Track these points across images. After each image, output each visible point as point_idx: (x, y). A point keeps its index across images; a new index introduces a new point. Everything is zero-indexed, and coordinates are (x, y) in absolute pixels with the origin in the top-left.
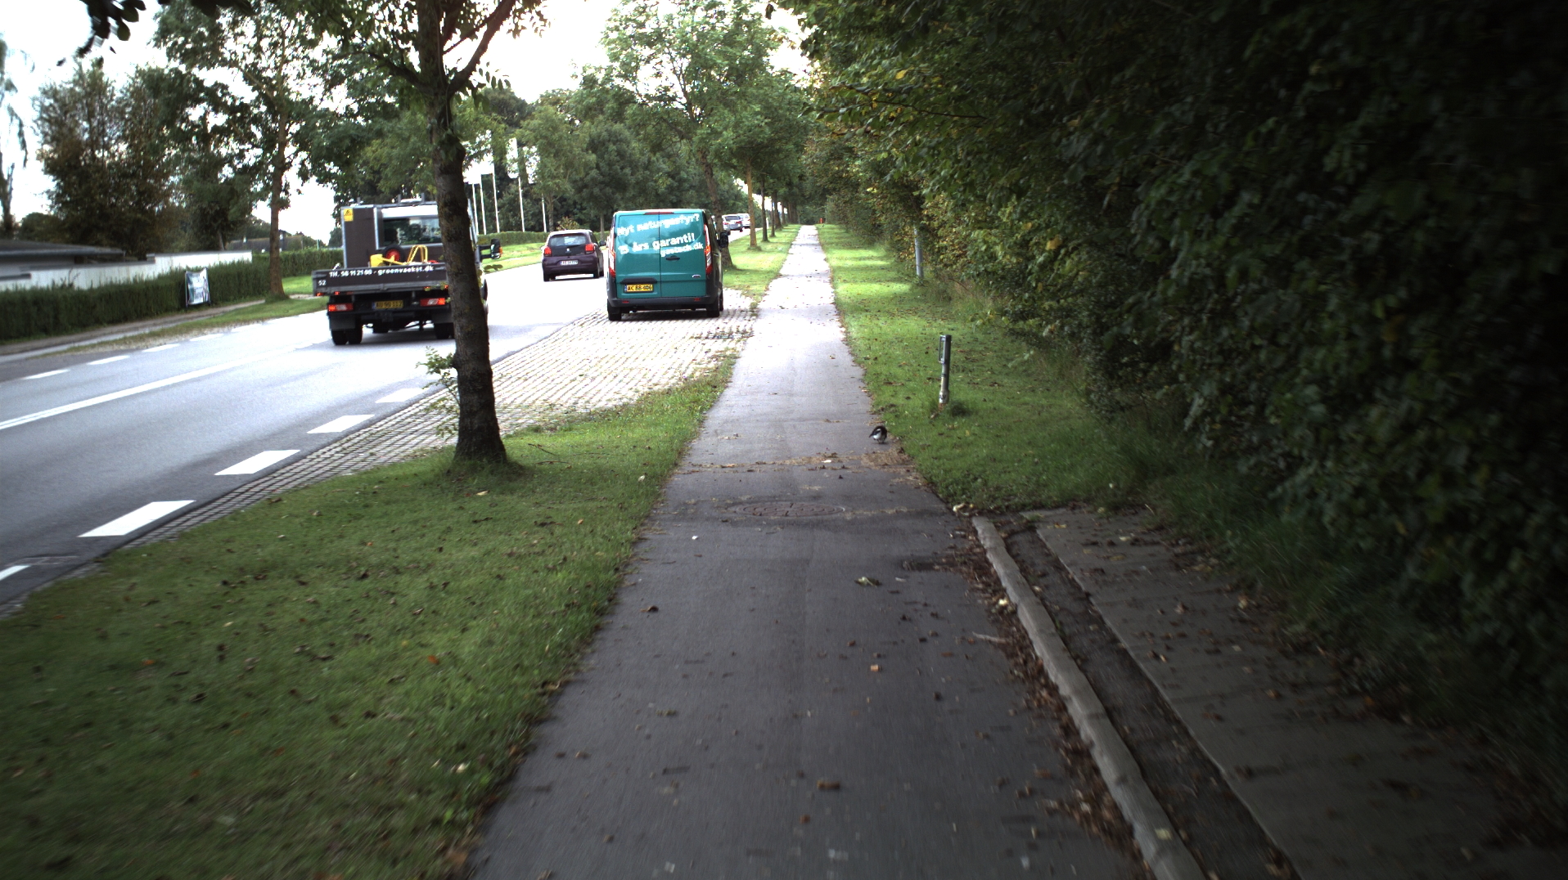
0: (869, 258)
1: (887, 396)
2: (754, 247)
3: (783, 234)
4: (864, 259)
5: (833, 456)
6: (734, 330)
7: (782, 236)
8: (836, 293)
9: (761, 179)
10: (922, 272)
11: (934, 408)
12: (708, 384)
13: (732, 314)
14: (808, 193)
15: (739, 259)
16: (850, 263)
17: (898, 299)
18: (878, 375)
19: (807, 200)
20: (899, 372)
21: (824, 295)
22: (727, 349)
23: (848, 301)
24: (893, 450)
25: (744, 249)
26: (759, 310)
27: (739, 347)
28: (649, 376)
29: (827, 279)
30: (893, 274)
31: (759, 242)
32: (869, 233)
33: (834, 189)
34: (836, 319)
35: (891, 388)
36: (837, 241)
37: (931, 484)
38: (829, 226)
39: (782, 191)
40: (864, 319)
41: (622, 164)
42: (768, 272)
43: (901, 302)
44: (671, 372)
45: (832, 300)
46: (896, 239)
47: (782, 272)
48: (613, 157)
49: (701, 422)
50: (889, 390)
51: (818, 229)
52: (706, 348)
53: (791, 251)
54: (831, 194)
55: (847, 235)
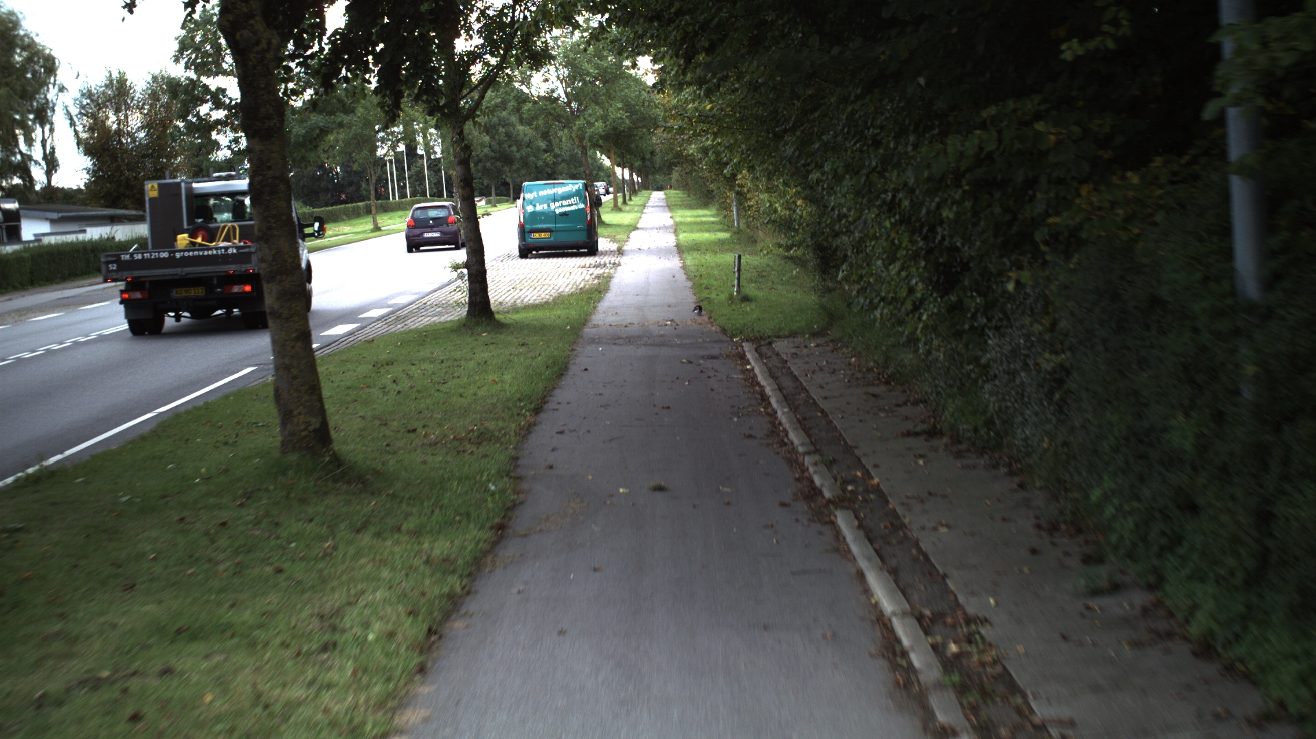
0: (703, 216)
1: (705, 294)
2: (616, 208)
3: (638, 198)
4: (700, 216)
5: (672, 321)
6: (607, 262)
7: (637, 200)
8: (678, 239)
9: (622, 156)
10: (738, 224)
11: (731, 297)
12: (596, 290)
13: (605, 253)
14: (658, 166)
15: (607, 217)
16: (689, 219)
17: (721, 243)
18: (701, 285)
19: (658, 170)
20: (715, 283)
21: (670, 240)
22: (604, 273)
23: (686, 244)
24: (706, 318)
25: (609, 210)
26: (623, 251)
27: (612, 271)
28: (556, 288)
29: (672, 230)
30: (719, 227)
31: (620, 204)
32: (705, 198)
33: (679, 163)
34: (677, 255)
35: (709, 291)
36: (680, 203)
37: (724, 331)
38: (675, 192)
39: (637, 164)
40: (695, 254)
41: (509, 143)
42: (628, 226)
43: (722, 244)
44: (570, 286)
45: (675, 244)
46: (721, 201)
47: (639, 226)
48: (501, 138)
49: (595, 308)
50: (707, 291)
51: (666, 194)
52: (590, 272)
53: (645, 211)
54: (676, 166)
55: (689, 199)
